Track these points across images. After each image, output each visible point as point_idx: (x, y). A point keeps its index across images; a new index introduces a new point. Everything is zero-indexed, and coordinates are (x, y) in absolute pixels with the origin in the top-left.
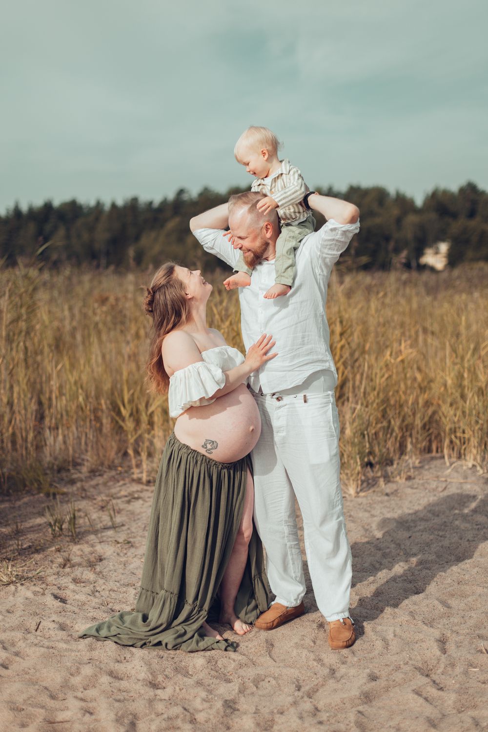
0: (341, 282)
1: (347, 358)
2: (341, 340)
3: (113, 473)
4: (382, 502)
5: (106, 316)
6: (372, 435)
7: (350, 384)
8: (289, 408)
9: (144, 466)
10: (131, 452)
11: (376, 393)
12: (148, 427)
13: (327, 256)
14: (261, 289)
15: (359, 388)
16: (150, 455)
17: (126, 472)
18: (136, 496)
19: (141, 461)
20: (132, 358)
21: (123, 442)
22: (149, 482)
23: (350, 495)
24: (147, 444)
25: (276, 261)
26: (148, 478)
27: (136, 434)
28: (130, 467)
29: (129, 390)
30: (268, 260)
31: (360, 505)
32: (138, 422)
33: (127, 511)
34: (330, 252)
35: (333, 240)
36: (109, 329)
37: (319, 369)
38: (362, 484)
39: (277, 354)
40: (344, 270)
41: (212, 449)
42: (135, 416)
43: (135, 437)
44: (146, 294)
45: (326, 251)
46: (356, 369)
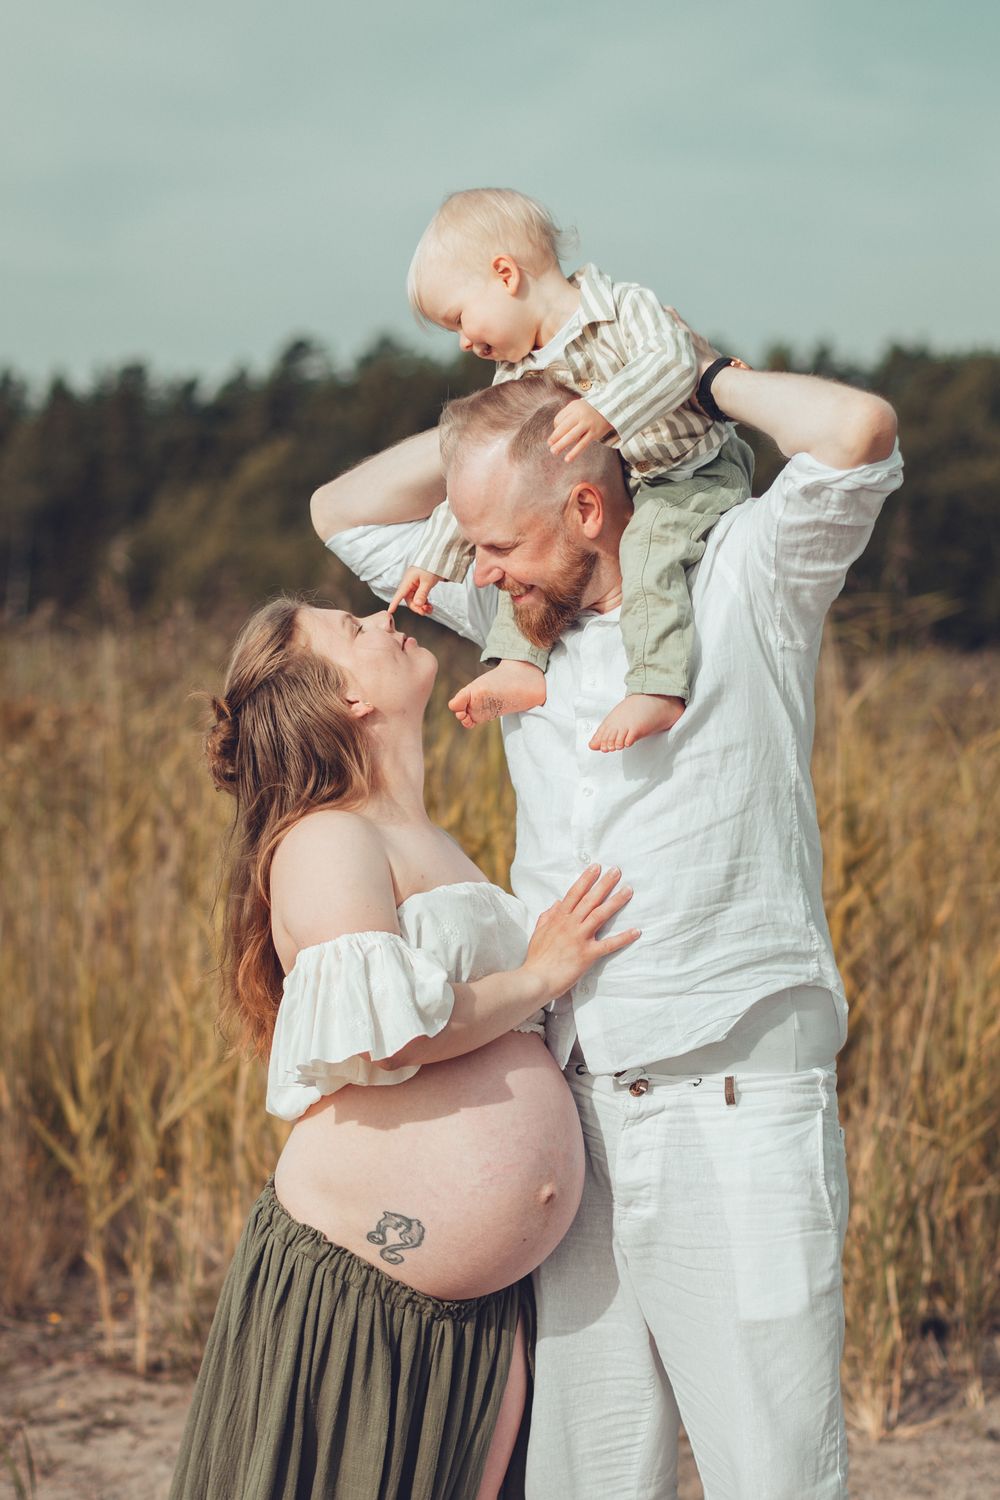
0: (852, 684)
1: (864, 954)
2: (848, 885)
3: (30, 1332)
4: (972, 1461)
5: (21, 782)
6: (947, 1224)
7: (873, 1044)
8: (672, 1121)
9: (141, 1312)
10: (95, 1260)
11: (964, 1078)
12: (160, 1174)
13: (802, 581)
14: (582, 713)
15: (905, 1060)
16: (163, 1274)
17: (77, 1330)
18: (110, 1415)
19: (131, 1294)
20: (108, 931)
21: (68, 1224)
22: (154, 1370)
23: (862, 1433)
24: (152, 1233)
25: (624, 614)
26: (154, 1356)
27: (114, 1197)
28: (90, 1315)
29: (96, 1043)
30: (600, 612)
31: (897, 1468)
32: (123, 1157)
33: (79, 1469)
34: (813, 567)
35: (817, 525)
36: (32, 827)
37: (783, 983)
38: (904, 1398)
39: (638, 936)
40: (861, 641)
41: (402, 1246)
42: (115, 1134)
43: (111, 1209)
44: (211, 718)
45: (796, 564)
46: (896, 989)
